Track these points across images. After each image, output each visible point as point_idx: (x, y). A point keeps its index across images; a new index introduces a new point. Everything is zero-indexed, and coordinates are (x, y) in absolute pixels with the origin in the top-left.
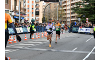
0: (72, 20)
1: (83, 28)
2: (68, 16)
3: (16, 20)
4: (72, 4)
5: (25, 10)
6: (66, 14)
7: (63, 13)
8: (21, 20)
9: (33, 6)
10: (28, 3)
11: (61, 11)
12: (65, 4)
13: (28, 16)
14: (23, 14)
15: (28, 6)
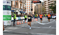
0: (49, 12)
1: (54, 16)
2: (47, 10)
3: (22, 13)
4: (49, 5)
5: (26, 8)
6: (46, 10)
7: (44, 9)
8: (24, 13)
9: (29, 6)
10: (27, 5)
11: (43, 8)
12: (45, 5)
13: (27, 11)
14: (25, 10)
15: (27, 6)
